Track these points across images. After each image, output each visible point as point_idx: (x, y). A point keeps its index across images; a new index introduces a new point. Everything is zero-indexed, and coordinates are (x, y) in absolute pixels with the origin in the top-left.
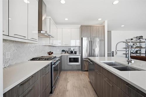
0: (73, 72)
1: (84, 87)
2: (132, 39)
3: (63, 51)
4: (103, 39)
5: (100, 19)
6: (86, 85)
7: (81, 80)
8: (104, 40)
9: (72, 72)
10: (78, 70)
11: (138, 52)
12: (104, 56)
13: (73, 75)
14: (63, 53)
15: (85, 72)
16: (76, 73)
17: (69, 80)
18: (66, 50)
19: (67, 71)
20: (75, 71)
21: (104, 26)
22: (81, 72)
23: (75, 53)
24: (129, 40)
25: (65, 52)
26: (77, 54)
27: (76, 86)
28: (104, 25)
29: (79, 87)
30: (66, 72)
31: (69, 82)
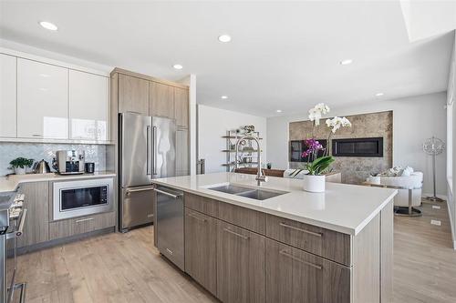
0: (83, 243)
1: (147, 280)
2: (238, 131)
3: (20, 163)
4: (186, 125)
5: (178, 67)
6: (152, 272)
7: (127, 262)
8: (189, 129)
9: (76, 246)
10: (106, 231)
11: (248, 160)
12: (189, 174)
13: (90, 256)
14: (20, 171)
15: (132, 233)
16: (96, 246)
17: (74, 282)
18: (37, 159)
19: (51, 247)
20: (92, 240)
21: (188, 89)
22: (116, 235)
23: (89, 168)
24: (233, 132)
25: (31, 169)
26: (96, 174)
27: (116, 287)
28: (188, 87)
29: (127, 287)
30: (44, 253)
31: (77, 288)
